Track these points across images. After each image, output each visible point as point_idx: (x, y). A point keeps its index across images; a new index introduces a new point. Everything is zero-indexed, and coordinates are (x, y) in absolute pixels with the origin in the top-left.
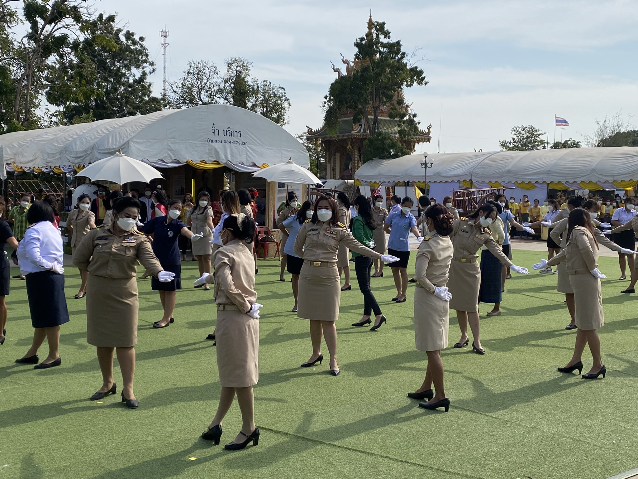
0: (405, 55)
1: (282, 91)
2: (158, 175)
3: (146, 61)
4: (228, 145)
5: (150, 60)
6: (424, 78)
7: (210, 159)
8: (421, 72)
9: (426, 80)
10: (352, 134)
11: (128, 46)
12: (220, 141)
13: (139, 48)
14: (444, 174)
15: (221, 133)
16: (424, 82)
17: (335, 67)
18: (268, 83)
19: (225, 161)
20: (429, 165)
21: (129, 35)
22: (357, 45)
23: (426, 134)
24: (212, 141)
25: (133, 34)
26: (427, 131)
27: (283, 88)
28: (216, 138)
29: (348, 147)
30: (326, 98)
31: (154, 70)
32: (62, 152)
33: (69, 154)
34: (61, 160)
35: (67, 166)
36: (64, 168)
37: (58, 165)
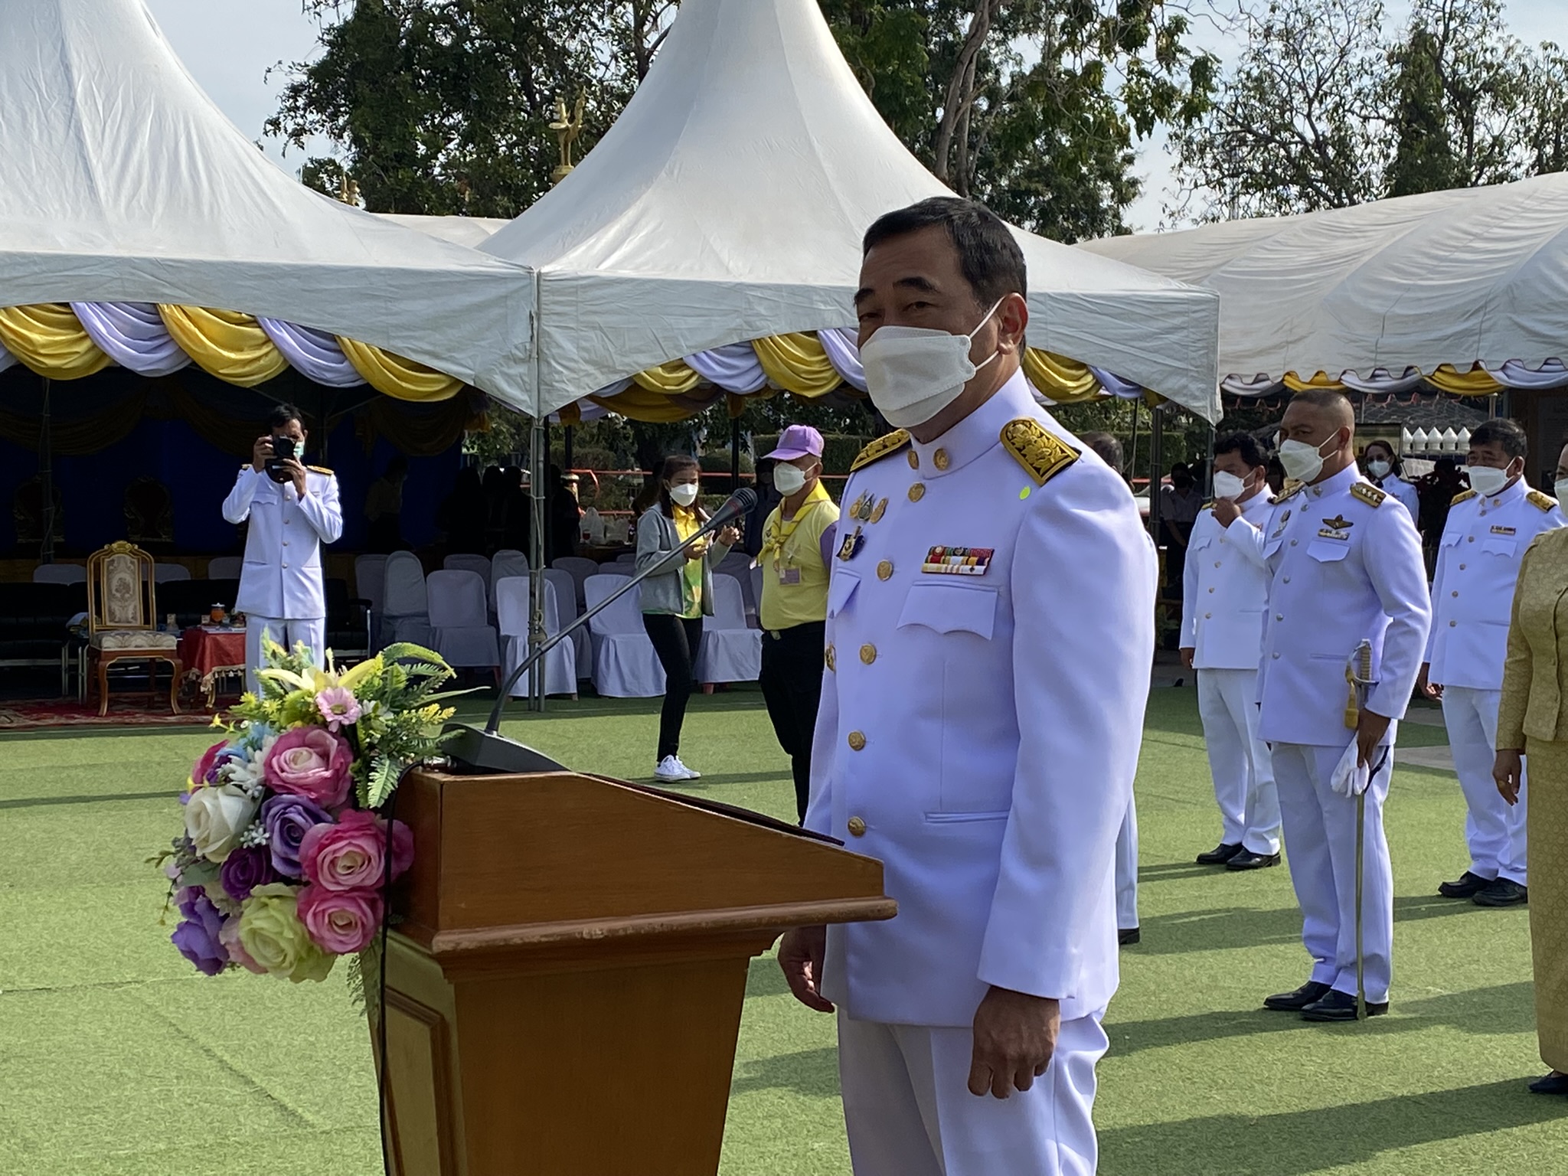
32: (1485, 306)
33: (1535, 312)
34: (1489, 339)
35: (1535, 361)
36: (1515, 370)
37: (1463, 359)
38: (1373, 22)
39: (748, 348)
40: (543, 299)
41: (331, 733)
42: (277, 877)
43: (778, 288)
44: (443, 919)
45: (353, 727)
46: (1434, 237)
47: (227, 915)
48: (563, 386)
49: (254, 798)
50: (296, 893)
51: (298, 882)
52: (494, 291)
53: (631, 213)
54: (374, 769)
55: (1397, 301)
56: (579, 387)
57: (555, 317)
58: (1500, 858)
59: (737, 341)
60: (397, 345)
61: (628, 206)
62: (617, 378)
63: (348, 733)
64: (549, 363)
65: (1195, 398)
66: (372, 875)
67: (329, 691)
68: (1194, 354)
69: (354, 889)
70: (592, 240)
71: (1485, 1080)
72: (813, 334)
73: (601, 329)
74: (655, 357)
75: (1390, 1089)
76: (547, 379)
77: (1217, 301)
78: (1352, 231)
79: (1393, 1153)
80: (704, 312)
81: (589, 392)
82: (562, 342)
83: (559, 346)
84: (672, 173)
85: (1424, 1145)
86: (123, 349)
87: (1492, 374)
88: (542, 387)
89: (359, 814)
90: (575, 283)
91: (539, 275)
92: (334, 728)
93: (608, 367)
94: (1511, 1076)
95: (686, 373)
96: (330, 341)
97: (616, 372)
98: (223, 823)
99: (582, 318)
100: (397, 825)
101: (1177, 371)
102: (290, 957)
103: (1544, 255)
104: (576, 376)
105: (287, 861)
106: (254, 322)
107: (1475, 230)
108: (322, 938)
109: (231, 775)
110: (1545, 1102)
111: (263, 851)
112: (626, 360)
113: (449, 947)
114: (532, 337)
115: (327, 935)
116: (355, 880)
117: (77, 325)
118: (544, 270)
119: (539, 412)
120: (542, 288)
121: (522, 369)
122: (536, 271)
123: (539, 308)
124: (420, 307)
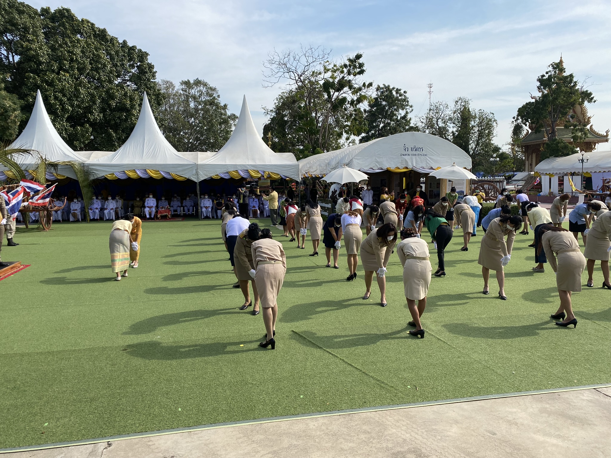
0: (577, 83)
1: (492, 115)
2: (366, 177)
3: (407, 105)
4: (414, 157)
5: (410, 104)
6: (593, 98)
7: (402, 166)
8: (590, 94)
9: (595, 99)
10: (543, 140)
11: (398, 97)
12: (408, 155)
13: (403, 97)
14: (602, 166)
15: (410, 149)
16: (593, 100)
17: (533, 96)
18: (482, 110)
19: (411, 167)
20: (585, 161)
21: (398, 91)
22: (539, 80)
23: (604, 136)
24: (403, 155)
25: (400, 90)
26: (605, 134)
27: (493, 114)
28: (406, 153)
29: (541, 149)
30: (514, 118)
31: (412, 110)
39: (228, 173)
43: (232, 165)
52: (191, 166)
57: (200, 169)
59: (226, 172)
60: (178, 173)
64: (199, 175)
65: (297, 178)
68: (296, 172)
72: (237, 171)
73: (206, 171)
74: (215, 174)
80: (222, 168)
81: (205, 179)
82: (201, 172)
86: (141, 175)
88: (198, 178)
90: (202, 165)
91: (198, 163)
95: (218, 176)
96: (169, 173)
97: (208, 176)
99: (204, 169)
101: (293, 175)
104: (202, 177)
106: (158, 171)
112: (210, 175)
114: (196, 172)
117: (136, 172)
119: (198, 182)
120: (197, 166)
121: (195, 176)
123: (197, 168)
124: (181, 169)
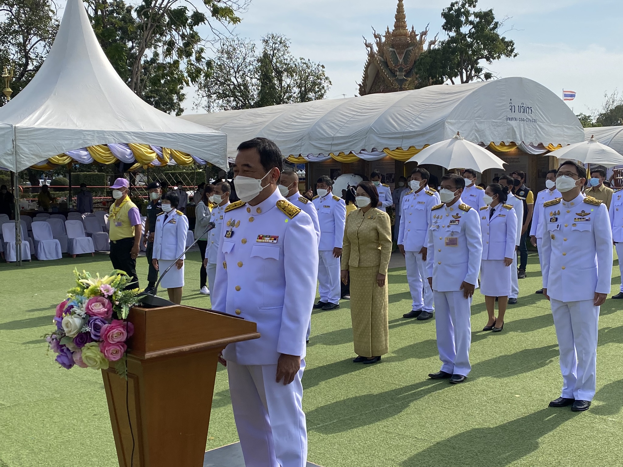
0: (498, 25)
1: (321, 68)
4: (522, 124)
6: (514, 49)
7: (508, 140)
12: (515, 119)
15: (517, 109)
16: (513, 54)
18: (307, 60)
19: (520, 143)
24: (509, 119)
28: (513, 115)
32: (302, 138)
33: (316, 140)
34: (303, 148)
35: (316, 154)
36: (310, 157)
37: (296, 153)
38: (252, 50)
39: (86, 149)
40: (17, 135)
41: (105, 298)
42: (93, 340)
43: (93, 131)
44: (147, 349)
45: (112, 296)
46: (286, 118)
47: (73, 352)
48: (25, 162)
49: (83, 318)
50: (99, 344)
51: (99, 341)
52: (2, 132)
53: (43, 107)
54: (122, 308)
55: (277, 136)
56: (30, 163)
57: (21, 141)
58: (328, 297)
59: (81, 147)
61: (42, 105)
62: (43, 159)
63: (110, 298)
64: (19, 155)
65: (222, 165)
66: (124, 338)
67: (103, 285)
68: (221, 152)
69: (118, 342)
70: (31, 116)
71: (341, 360)
72: (106, 145)
73: (36, 144)
74: (54, 153)
75: (317, 365)
76: (19, 160)
77: (226, 136)
78: (261, 115)
79: (324, 382)
80: (70, 139)
81: (33, 164)
82: (24, 148)
83: (22, 149)
84: (55, 94)
85: (331, 380)
87: (304, 158)
88: (17, 163)
89: (119, 321)
90: (27, 130)
91: (15, 127)
92: (106, 296)
93: (39, 156)
94: (347, 358)
95: (65, 158)
97: (42, 158)
98: (76, 326)
99: (30, 141)
100: (129, 323)
101: (216, 157)
102: (99, 362)
103: (317, 124)
104: (28, 159)
105: (95, 336)
107: (297, 116)
108: (109, 357)
109: (76, 312)
110: (358, 365)
111: (88, 333)
112: (45, 154)
113: (149, 357)
114: (13, 147)
115: (110, 356)
116: (119, 340)
118: (16, 126)
119: (16, 171)
120: (16, 132)
121: (10, 157)
122: (14, 126)
123: (15, 138)
